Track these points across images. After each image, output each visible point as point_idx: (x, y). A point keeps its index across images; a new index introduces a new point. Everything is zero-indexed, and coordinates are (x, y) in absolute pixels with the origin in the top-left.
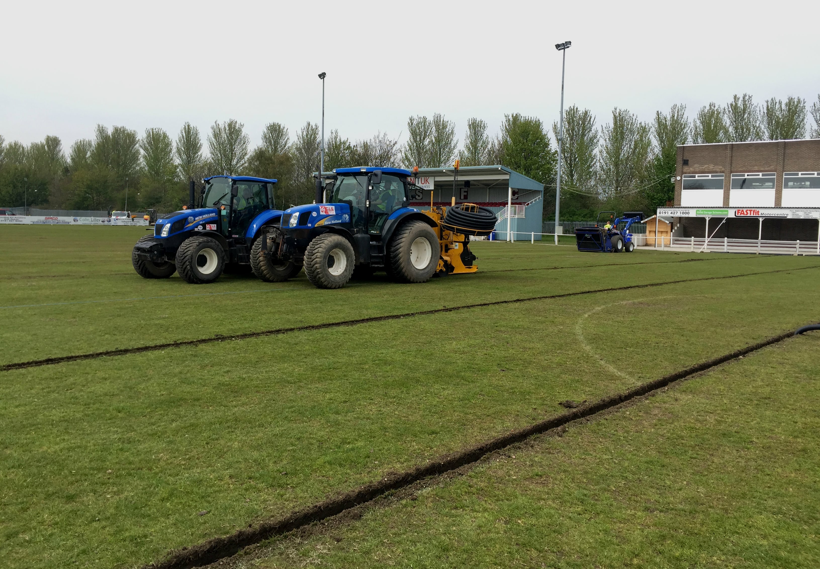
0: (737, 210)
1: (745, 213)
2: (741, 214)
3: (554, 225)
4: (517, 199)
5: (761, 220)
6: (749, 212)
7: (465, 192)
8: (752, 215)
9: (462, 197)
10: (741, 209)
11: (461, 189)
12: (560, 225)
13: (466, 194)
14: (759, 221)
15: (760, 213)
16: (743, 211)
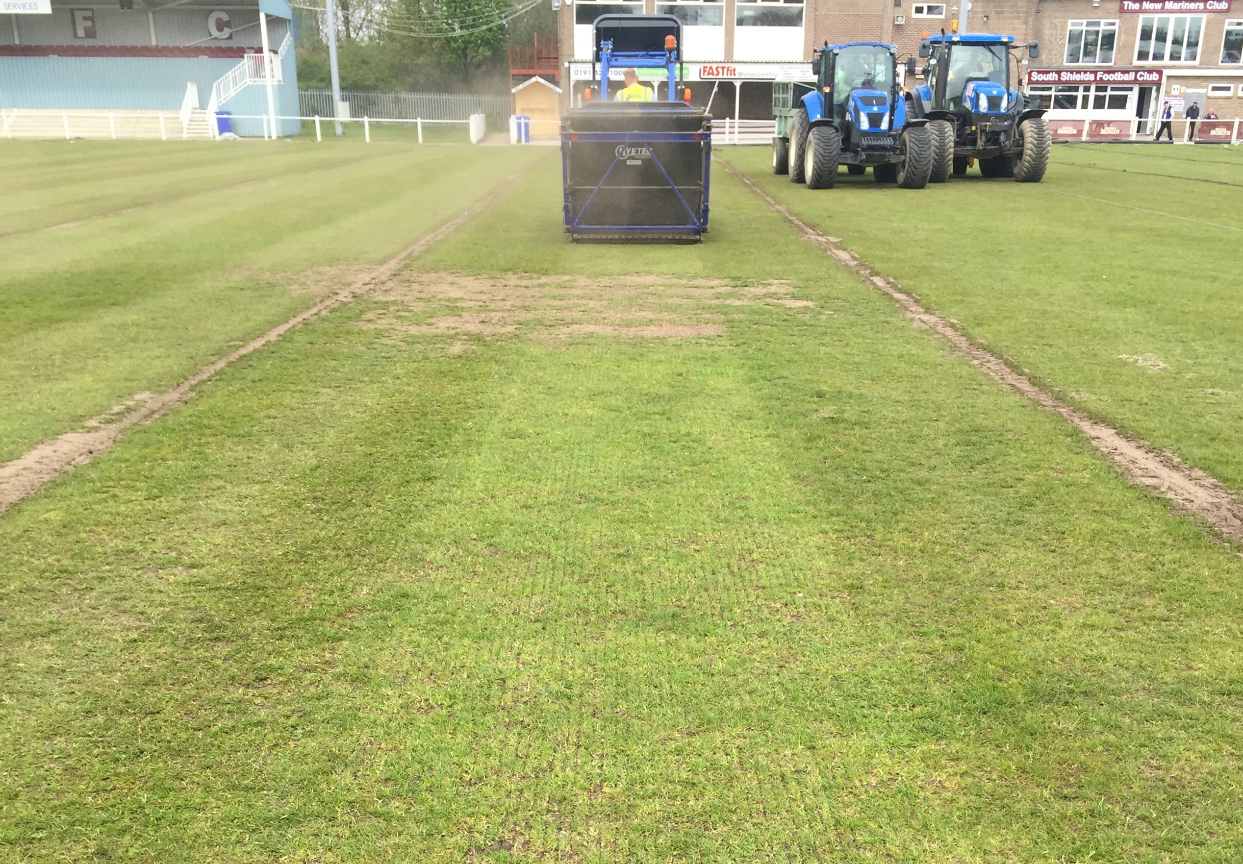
0: (702, 66)
1: (715, 72)
2: (709, 74)
3: (331, 99)
4: (230, 38)
5: (738, 84)
6: (720, 70)
7: (85, 19)
8: (725, 76)
9: (81, 33)
10: (709, 65)
11: (72, 11)
12: (343, 99)
13: (89, 24)
14: (735, 87)
15: (736, 72)
16: (711, 68)
